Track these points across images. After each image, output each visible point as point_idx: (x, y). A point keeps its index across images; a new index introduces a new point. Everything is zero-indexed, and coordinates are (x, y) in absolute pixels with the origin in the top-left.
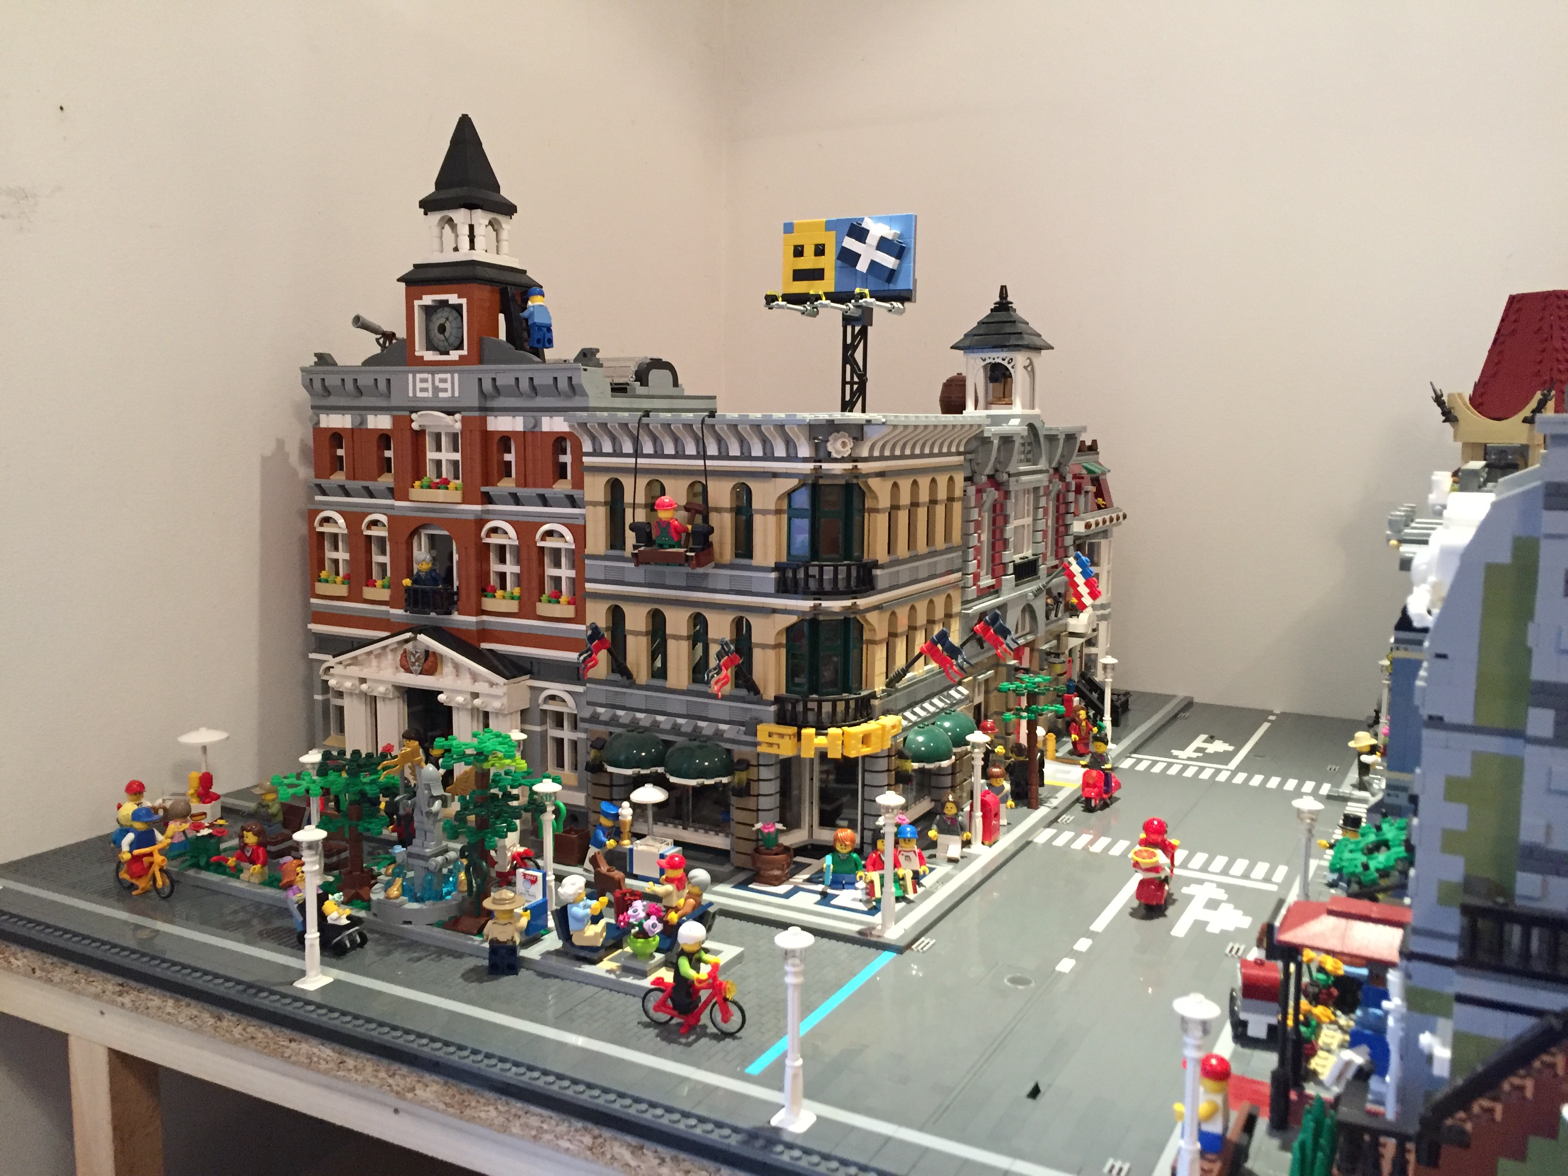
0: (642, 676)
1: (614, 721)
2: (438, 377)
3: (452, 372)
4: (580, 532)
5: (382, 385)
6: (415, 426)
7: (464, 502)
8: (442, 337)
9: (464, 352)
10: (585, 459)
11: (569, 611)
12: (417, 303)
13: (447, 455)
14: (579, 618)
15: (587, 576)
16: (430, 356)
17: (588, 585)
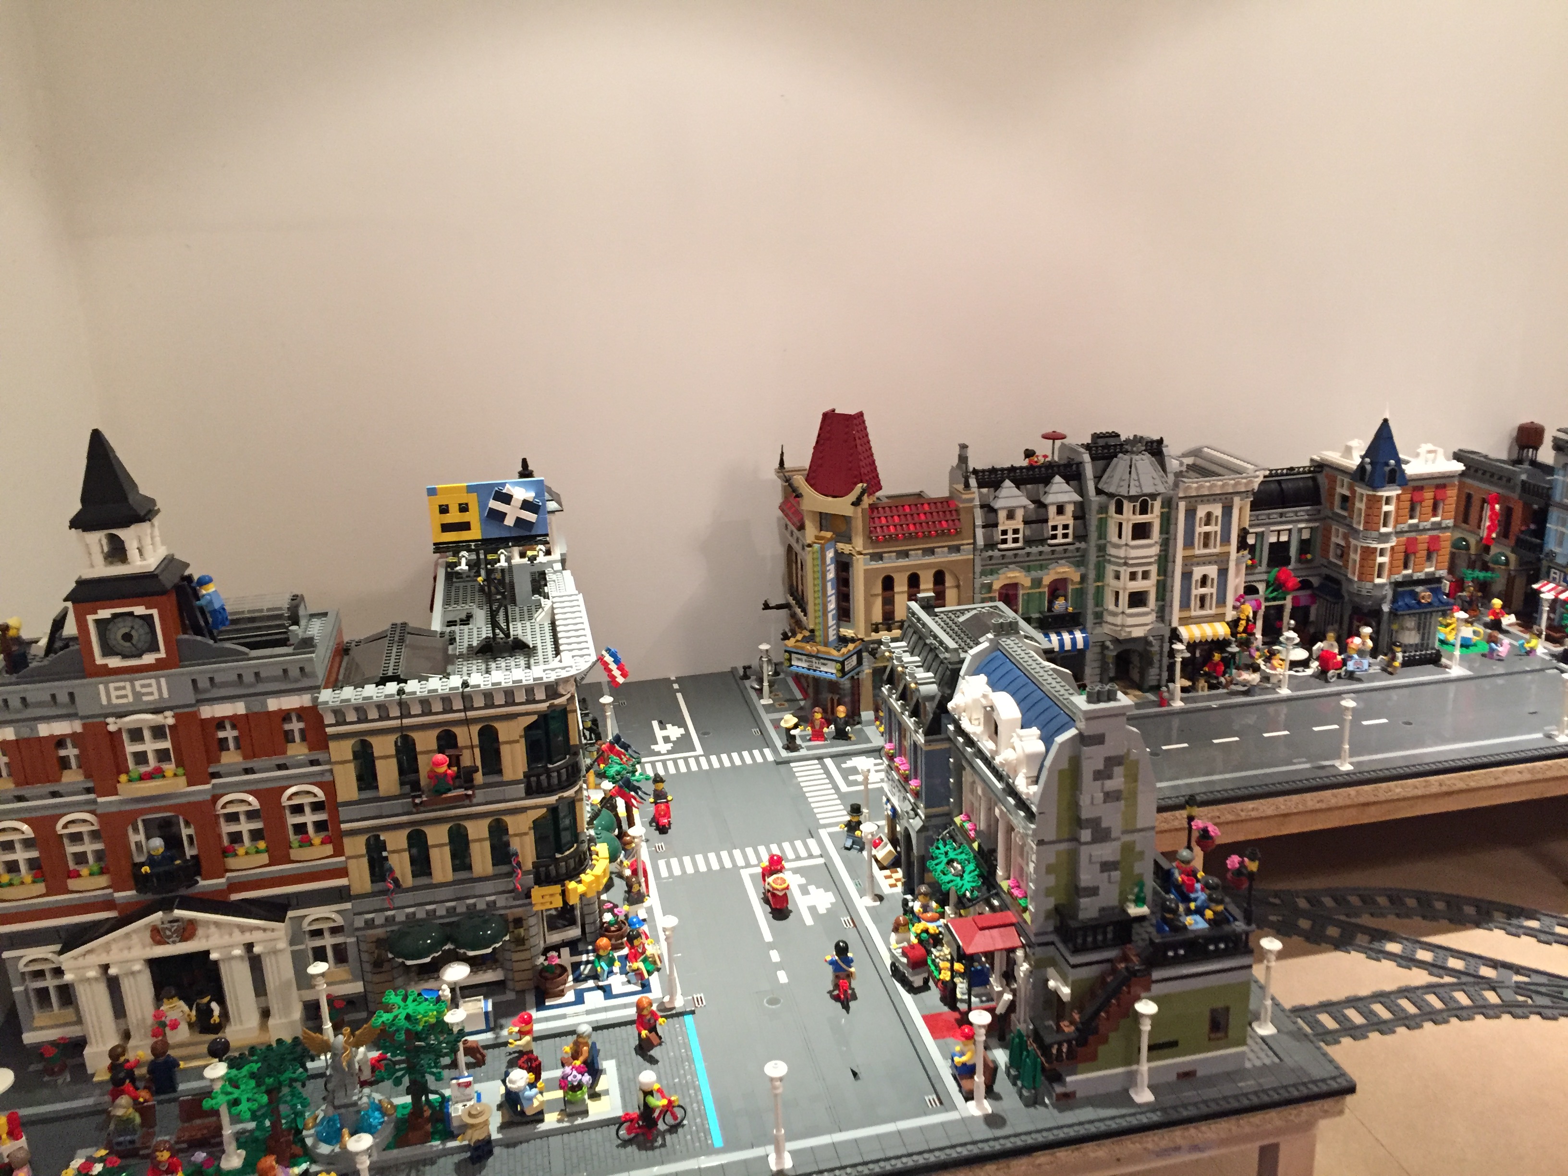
0: (408, 880)
1: (390, 921)
2: (138, 684)
3: (157, 678)
4: (329, 787)
5: (63, 698)
6: (112, 728)
7: (190, 784)
8: (128, 644)
9: (162, 654)
10: (328, 730)
11: (329, 849)
12: (90, 618)
13: (150, 746)
14: (339, 851)
15: (341, 819)
16: (114, 662)
17: (344, 826)
